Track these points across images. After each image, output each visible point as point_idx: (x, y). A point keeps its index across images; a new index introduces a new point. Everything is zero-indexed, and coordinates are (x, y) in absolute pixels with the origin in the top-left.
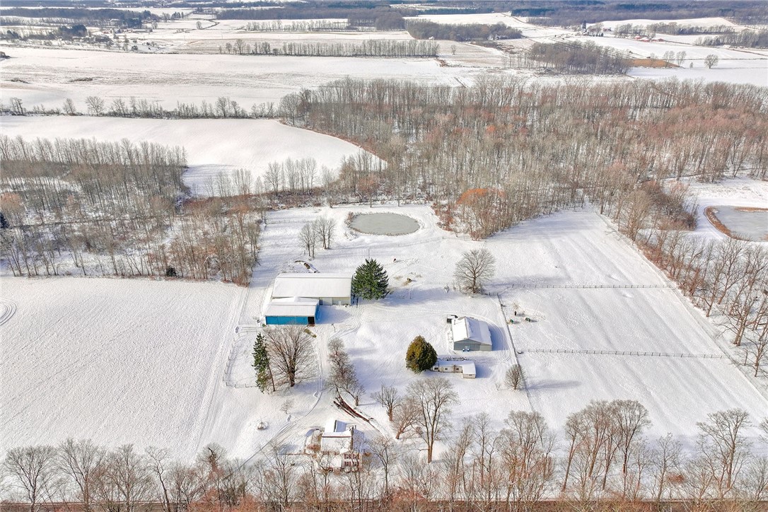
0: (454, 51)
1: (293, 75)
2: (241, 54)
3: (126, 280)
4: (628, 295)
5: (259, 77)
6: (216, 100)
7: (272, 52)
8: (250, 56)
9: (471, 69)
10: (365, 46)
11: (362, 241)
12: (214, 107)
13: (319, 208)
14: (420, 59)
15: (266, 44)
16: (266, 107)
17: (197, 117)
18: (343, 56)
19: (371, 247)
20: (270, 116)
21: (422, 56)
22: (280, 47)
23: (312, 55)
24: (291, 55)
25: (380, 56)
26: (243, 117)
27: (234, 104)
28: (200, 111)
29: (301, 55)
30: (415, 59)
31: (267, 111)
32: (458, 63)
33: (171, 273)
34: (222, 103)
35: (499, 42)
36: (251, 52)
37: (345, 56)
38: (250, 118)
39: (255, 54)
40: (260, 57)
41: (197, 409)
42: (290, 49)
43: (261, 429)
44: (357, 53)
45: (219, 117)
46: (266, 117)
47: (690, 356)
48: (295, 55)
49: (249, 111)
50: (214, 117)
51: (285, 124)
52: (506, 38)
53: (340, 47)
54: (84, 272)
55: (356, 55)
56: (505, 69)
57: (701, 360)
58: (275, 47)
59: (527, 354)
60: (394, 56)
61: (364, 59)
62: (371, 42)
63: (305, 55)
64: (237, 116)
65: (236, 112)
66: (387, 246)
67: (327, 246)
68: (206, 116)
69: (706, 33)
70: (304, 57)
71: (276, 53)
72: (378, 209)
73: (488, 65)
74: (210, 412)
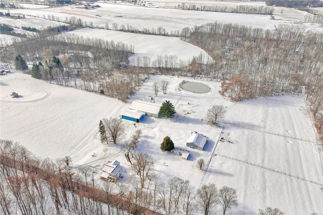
0: (282, 12)
2: (183, 9)
4: (290, 142)
6: (158, 27)
7: (196, 9)
8: (187, 10)
9: (286, 21)
10: (237, 8)
12: (156, 30)
13: (173, 76)
14: (263, 15)
15: (194, 5)
16: (177, 32)
17: (150, 34)
18: (227, 12)
19: (182, 96)
20: (177, 36)
21: (264, 14)
22: (200, 7)
23: (213, 11)
24: (204, 11)
25: (244, 13)
26: (167, 36)
27: (164, 30)
28: (151, 32)
29: (208, 11)
30: (260, 15)
31: (177, 34)
32: (280, 18)
33: (102, 92)
34: (160, 29)
35: (311, 8)
36: (187, 9)
37: (228, 12)
38: (170, 36)
39: (189, 9)
40: (191, 11)
42: (204, 8)
43: (93, 156)
44: (234, 11)
45: (158, 35)
46: (176, 36)
47: (304, 179)
48: (206, 11)
49: (170, 33)
50: (156, 35)
51: (182, 40)
52: (317, 7)
53: (226, 8)
54: (76, 87)
55: (232, 12)
56: (305, 22)
58: (198, 7)
59: (218, 156)
60: (251, 13)
61: (236, 14)
62: (241, 6)
63: (210, 11)
64: (164, 35)
65: (165, 33)
66: (190, 97)
67: (165, 93)
68: (153, 34)
70: (209, 12)
71: (198, 9)
72: (198, 81)
73: (295, 20)
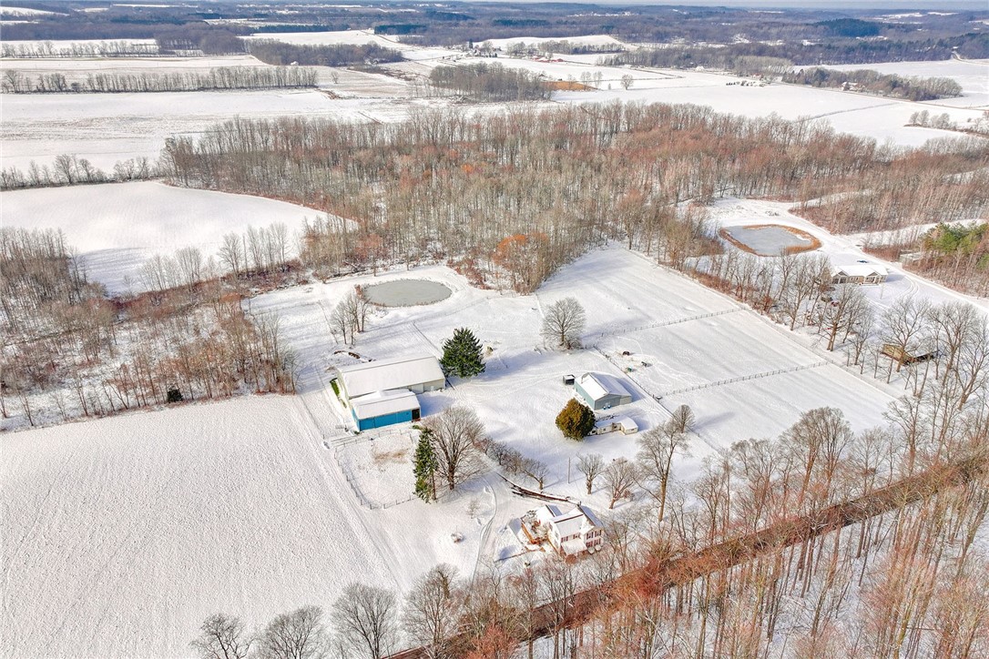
0: (335, 80)
1: (131, 119)
2: (17, 92)
3: (107, 420)
4: (713, 324)
5: (76, 124)
6: (54, 159)
7: (70, 88)
8: (35, 95)
9: (373, 100)
10: (214, 76)
11: (397, 316)
12: (52, 169)
13: (307, 286)
14: (296, 91)
15: (58, 76)
16: (136, 165)
17: (23, 186)
18: (184, 91)
20: (144, 177)
21: (296, 87)
22: (82, 79)
23: (136, 91)
24: (103, 91)
25: (237, 88)
26: (101, 181)
27: (85, 164)
28: (27, 177)
29: (119, 91)
30: (290, 91)
31: (137, 170)
32: (350, 94)
33: (174, 397)
34: (64, 163)
35: (384, 66)
36: (34, 89)
37: (189, 90)
38: (112, 181)
39: (41, 91)
40: (51, 95)
41: (356, 544)
42: (100, 83)
43: (459, 540)
44: (204, 87)
45: (61, 184)
46: (138, 178)
47: (802, 368)
48: (109, 91)
49: (109, 172)
50: (53, 185)
51: (173, 185)
52: (386, 62)
53: (177, 79)
55: (202, 89)
56: (412, 99)
57: (812, 369)
58: (74, 81)
59: (666, 398)
60: (256, 88)
61: (216, 93)
62: (221, 70)
63: (126, 91)
64: (90, 181)
65: (89, 175)
67: (361, 329)
68: (37, 184)
69: (599, 52)
70: (124, 94)
71: (76, 89)
72: (384, 278)
73: (390, 96)
74: (378, 543)
